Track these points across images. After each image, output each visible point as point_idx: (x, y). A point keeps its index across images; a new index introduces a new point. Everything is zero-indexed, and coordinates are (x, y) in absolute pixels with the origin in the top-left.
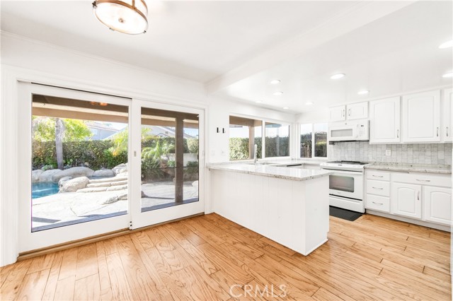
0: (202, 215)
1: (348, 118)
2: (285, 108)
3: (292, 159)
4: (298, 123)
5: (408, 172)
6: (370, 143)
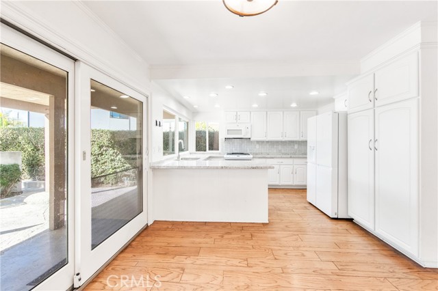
0: (147, 227)
1: (238, 121)
2: (195, 106)
3: (191, 154)
4: (194, 121)
5: (273, 158)
6: (251, 139)
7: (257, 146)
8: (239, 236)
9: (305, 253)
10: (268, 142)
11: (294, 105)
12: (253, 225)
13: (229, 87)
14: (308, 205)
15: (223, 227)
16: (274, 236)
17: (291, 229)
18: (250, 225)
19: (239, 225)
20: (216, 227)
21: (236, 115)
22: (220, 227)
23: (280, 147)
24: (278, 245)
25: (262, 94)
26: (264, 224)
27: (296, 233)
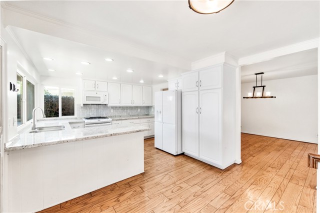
6: (108, 105)
7: (112, 111)
8: (131, 193)
9: (181, 185)
10: (120, 107)
11: (142, 82)
12: (135, 178)
13: (109, 60)
14: (156, 150)
15: (112, 190)
16: (155, 181)
17: (161, 171)
18: (134, 179)
19: (124, 183)
20: (105, 194)
21: (95, 84)
22: (109, 192)
23: (129, 111)
24: (163, 187)
25: (130, 71)
26: (142, 174)
27: (166, 173)
